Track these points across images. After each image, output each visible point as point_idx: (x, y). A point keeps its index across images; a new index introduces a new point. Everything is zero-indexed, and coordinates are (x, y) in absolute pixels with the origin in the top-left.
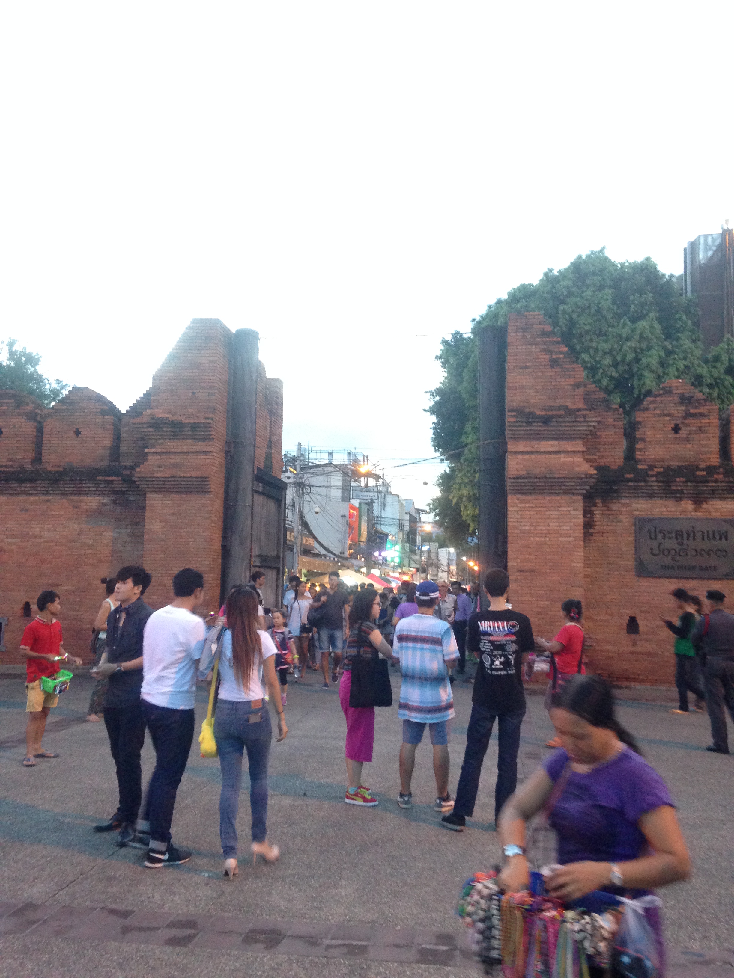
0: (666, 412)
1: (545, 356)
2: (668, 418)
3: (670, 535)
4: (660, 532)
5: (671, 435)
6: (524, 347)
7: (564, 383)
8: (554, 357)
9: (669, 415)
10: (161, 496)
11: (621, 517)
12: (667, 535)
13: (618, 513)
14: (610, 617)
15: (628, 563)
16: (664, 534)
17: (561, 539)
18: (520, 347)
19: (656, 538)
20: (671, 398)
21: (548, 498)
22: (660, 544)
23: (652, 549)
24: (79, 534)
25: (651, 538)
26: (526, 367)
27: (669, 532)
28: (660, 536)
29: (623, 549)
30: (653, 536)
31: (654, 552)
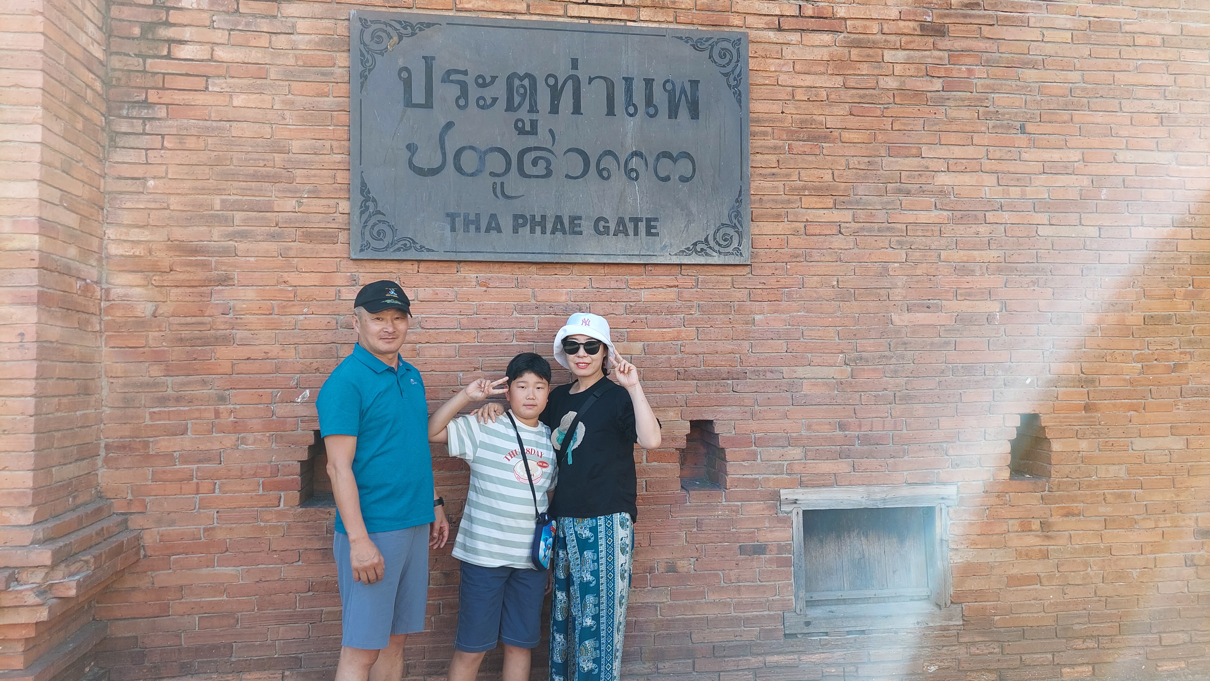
3: (488, 93)
4: (447, 78)
12: (474, 92)
14: (229, 440)
15: (317, 205)
16: (463, 86)
19: (428, 104)
22: (449, 125)
23: (412, 148)
25: (409, 103)
27: (483, 83)
28: (446, 95)
29: (296, 146)
30: (419, 97)
31: (422, 160)
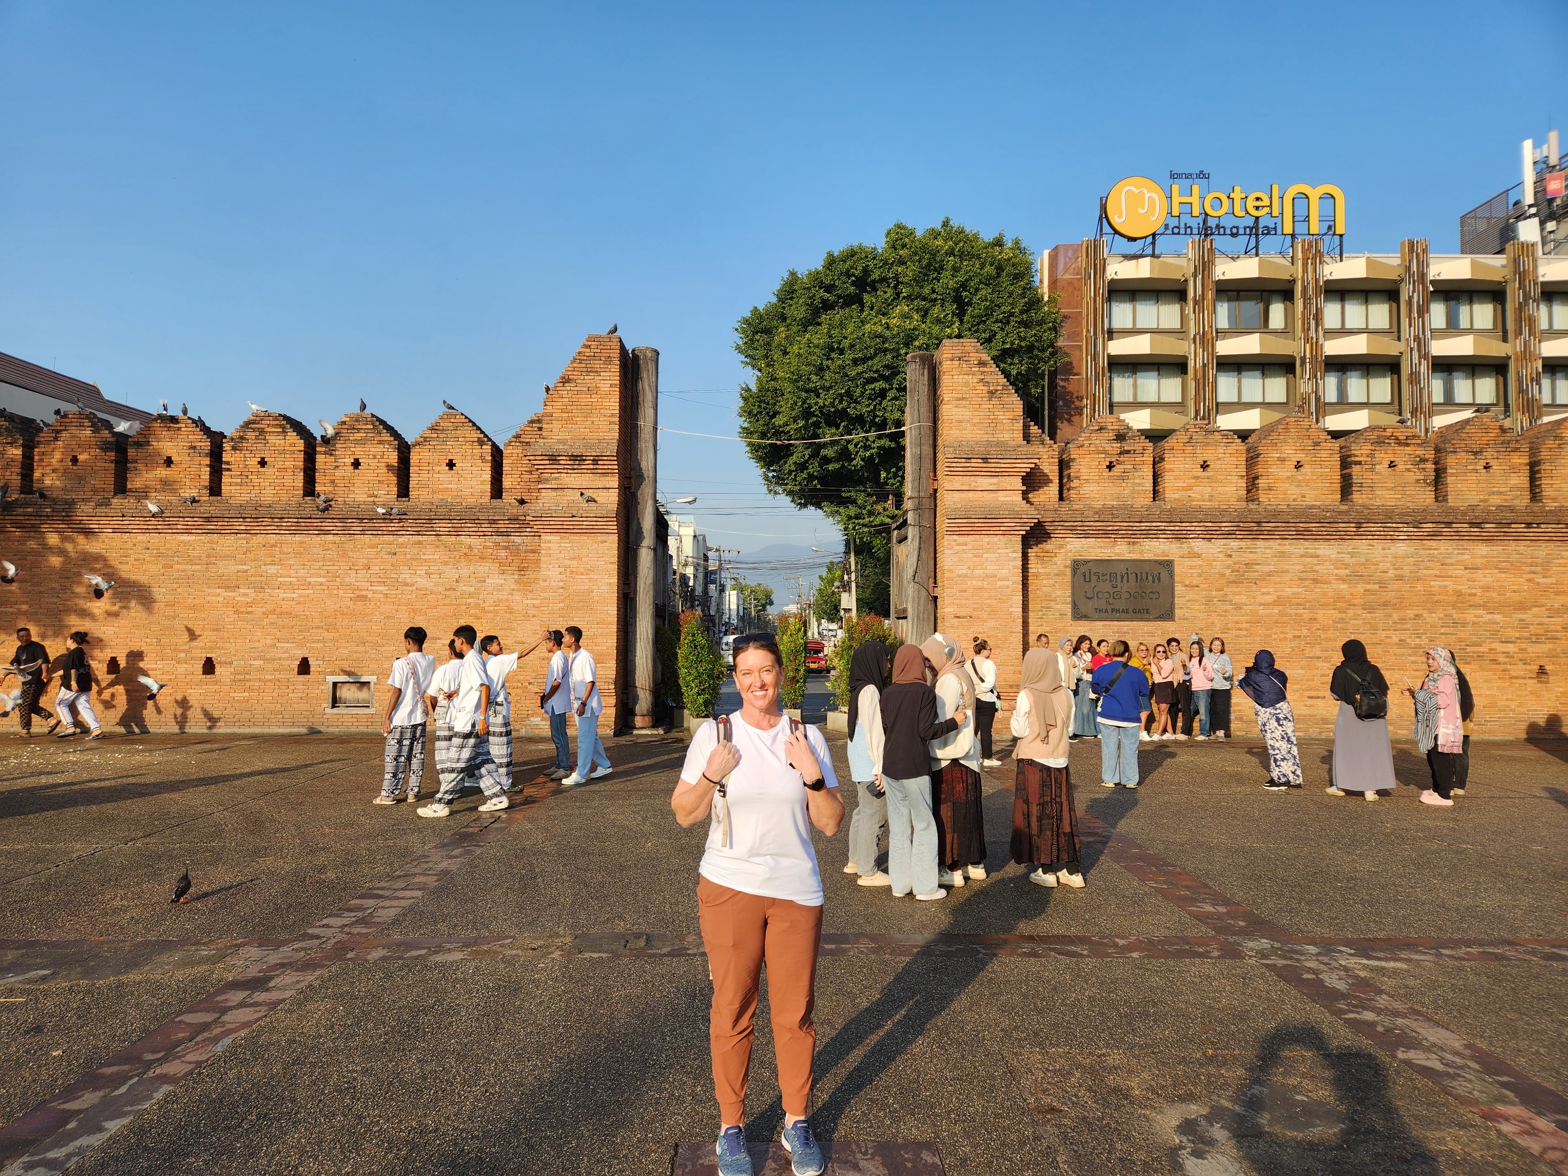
0: (1101, 449)
1: (982, 388)
2: (1103, 456)
4: (1095, 574)
5: (1106, 473)
6: (960, 377)
7: (1003, 417)
8: (992, 388)
9: (1104, 452)
10: (559, 538)
11: (1055, 559)
12: (1101, 578)
13: (1052, 554)
15: (1063, 607)
16: (1099, 576)
17: (999, 583)
18: (955, 377)
19: (1090, 581)
20: (1106, 435)
21: (986, 539)
22: (1095, 586)
23: (1086, 592)
24: (457, 581)
25: (1085, 581)
26: (963, 399)
27: (1104, 575)
28: (1094, 578)
29: (1058, 592)
30: (1087, 579)
31: (1088, 595)
